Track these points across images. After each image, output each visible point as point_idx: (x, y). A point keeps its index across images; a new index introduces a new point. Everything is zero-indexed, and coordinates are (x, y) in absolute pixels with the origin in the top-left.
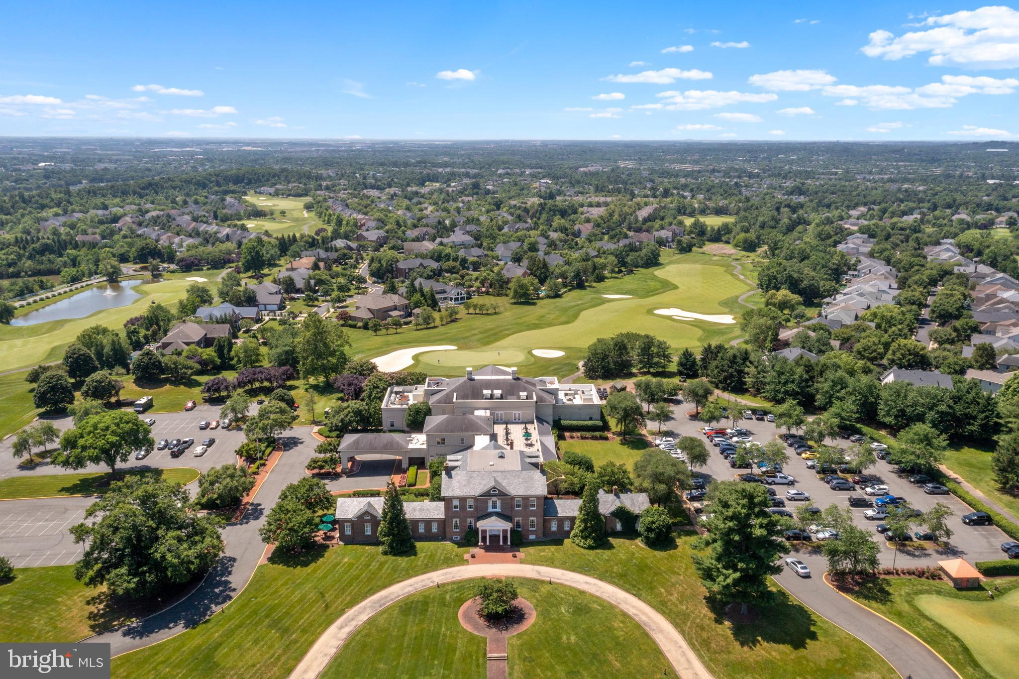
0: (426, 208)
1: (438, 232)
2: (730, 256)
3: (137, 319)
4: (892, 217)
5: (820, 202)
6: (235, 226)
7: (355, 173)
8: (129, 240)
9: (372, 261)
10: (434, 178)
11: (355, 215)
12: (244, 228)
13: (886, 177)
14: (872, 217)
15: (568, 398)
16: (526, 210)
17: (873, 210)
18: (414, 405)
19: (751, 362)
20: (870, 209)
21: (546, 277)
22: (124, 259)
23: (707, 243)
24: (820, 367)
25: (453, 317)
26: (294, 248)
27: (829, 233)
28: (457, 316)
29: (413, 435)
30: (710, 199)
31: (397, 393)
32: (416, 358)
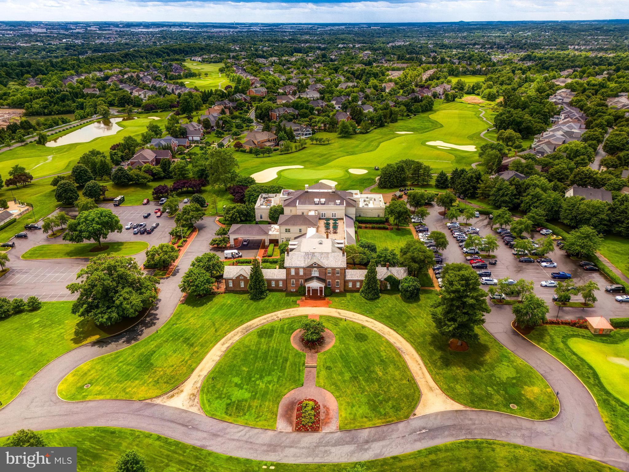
0: (292, 72)
1: (298, 88)
2: (478, 104)
3: (117, 145)
4: (588, 77)
5: (543, 65)
6: (177, 83)
7: (251, 47)
8: (114, 92)
9: (257, 108)
10: (299, 51)
11: (249, 77)
12: (182, 85)
13: (588, 48)
14: (575, 77)
15: (365, 203)
16: (353, 73)
17: (577, 71)
18: (274, 206)
19: (482, 181)
20: (574, 71)
21: (361, 120)
22: (111, 104)
23: (465, 95)
24: (525, 186)
25: (304, 146)
26: (211, 99)
27: (545, 89)
28: (306, 146)
29: (272, 226)
30: (470, 64)
31: (264, 198)
32: (279, 173)
